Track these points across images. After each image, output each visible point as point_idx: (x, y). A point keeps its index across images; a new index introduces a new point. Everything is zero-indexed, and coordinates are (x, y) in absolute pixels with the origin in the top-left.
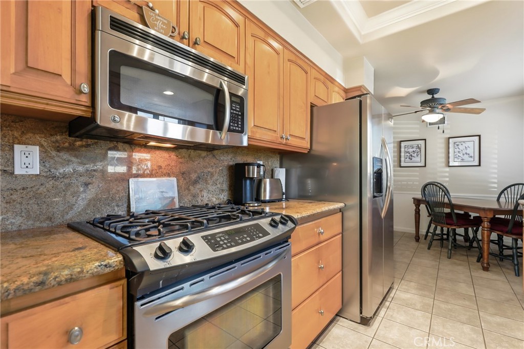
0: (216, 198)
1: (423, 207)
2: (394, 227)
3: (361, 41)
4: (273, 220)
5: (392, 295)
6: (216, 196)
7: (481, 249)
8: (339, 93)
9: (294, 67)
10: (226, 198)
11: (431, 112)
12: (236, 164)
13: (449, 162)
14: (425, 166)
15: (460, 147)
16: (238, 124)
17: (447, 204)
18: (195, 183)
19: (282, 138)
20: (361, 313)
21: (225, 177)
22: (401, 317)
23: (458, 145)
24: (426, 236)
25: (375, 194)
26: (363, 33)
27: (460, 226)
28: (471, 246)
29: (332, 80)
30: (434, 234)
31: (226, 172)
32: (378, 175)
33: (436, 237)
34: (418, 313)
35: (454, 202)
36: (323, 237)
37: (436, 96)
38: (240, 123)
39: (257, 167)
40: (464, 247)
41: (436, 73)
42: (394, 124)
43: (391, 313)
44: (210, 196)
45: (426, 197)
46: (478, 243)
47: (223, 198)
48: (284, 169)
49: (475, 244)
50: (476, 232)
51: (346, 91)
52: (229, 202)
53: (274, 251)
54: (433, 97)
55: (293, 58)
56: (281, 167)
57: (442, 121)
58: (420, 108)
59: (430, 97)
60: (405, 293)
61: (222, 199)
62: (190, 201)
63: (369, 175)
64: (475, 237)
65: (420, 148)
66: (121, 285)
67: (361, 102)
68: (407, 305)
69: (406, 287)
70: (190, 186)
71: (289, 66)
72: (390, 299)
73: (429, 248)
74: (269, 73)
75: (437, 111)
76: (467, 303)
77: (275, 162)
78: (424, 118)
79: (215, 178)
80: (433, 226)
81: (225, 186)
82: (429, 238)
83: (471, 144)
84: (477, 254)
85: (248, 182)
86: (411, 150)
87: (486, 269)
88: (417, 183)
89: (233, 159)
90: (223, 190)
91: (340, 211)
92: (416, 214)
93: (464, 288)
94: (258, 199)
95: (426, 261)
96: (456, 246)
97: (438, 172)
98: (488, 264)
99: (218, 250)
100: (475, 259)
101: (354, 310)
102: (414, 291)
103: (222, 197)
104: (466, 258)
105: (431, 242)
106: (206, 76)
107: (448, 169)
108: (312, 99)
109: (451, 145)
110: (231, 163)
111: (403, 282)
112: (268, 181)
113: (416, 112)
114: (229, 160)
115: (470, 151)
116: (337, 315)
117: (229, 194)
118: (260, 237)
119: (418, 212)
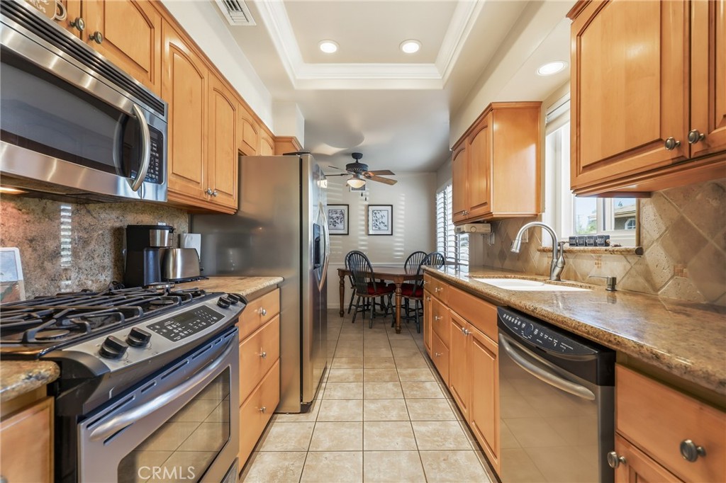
0: (93, 281)
1: (347, 278)
2: (328, 304)
3: (296, 87)
4: (221, 299)
5: (326, 375)
6: (92, 278)
7: (394, 314)
8: (267, 141)
9: (220, 98)
10: (109, 280)
11: (356, 177)
12: (128, 226)
13: (368, 230)
14: (348, 234)
15: (377, 215)
16: (155, 170)
17: (369, 273)
18: (55, 257)
19: (207, 192)
20: (301, 401)
21: (108, 247)
22: (338, 393)
23: (375, 213)
24: (350, 309)
25: (316, 265)
26: (297, 78)
27: (378, 294)
28: (387, 314)
29: (259, 121)
30: (358, 306)
31: (108, 239)
32: (317, 242)
33: (359, 309)
34: (353, 385)
35: (375, 271)
36: (264, 319)
37: (360, 161)
38: (157, 169)
39: (170, 232)
40: (382, 315)
41: (360, 139)
42: (329, 185)
43: (328, 393)
44: (83, 277)
45: (351, 266)
46: (392, 309)
47: (105, 280)
48: (200, 235)
49: (390, 311)
50: (390, 298)
51: (276, 140)
52: (117, 285)
53: (223, 339)
54: (357, 161)
55: (219, 87)
56: (191, 231)
57: (363, 188)
58: (346, 172)
59: (354, 161)
60: (340, 370)
61: (103, 282)
62: (44, 288)
63: (309, 243)
64: (390, 303)
65: (343, 215)
66: (47, 407)
67: (301, 160)
68: (342, 380)
69: (338, 364)
70: (46, 263)
71: (214, 97)
72: (325, 380)
73: (353, 322)
74: (191, 102)
75: (361, 177)
76: (388, 364)
77: (182, 225)
78: (349, 182)
79: (92, 247)
80: (356, 297)
81: (108, 261)
82: (352, 312)
83: (385, 213)
84: (391, 320)
85: (151, 253)
86: (335, 216)
87: (398, 332)
88: (341, 253)
89: (121, 218)
90: (104, 268)
91: (278, 287)
92: (340, 286)
93: (385, 353)
94: (164, 279)
95: (352, 335)
96: (375, 315)
97: (360, 241)
98: (400, 327)
99: (176, 340)
100: (390, 325)
101: (294, 402)
102: (346, 366)
103: (102, 278)
104: (383, 325)
105: (355, 315)
106: (123, 101)
107: (366, 238)
108: (239, 145)
109: (370, 213)
110: (118, 225)
111: (334, 360)
112: (179, 251)
113: (342, 175)
114: (111, 219)
115: (385, 220)
116: (275, 413)
117: (114, 273)
118: (216, 321)
119: (342, 285)
